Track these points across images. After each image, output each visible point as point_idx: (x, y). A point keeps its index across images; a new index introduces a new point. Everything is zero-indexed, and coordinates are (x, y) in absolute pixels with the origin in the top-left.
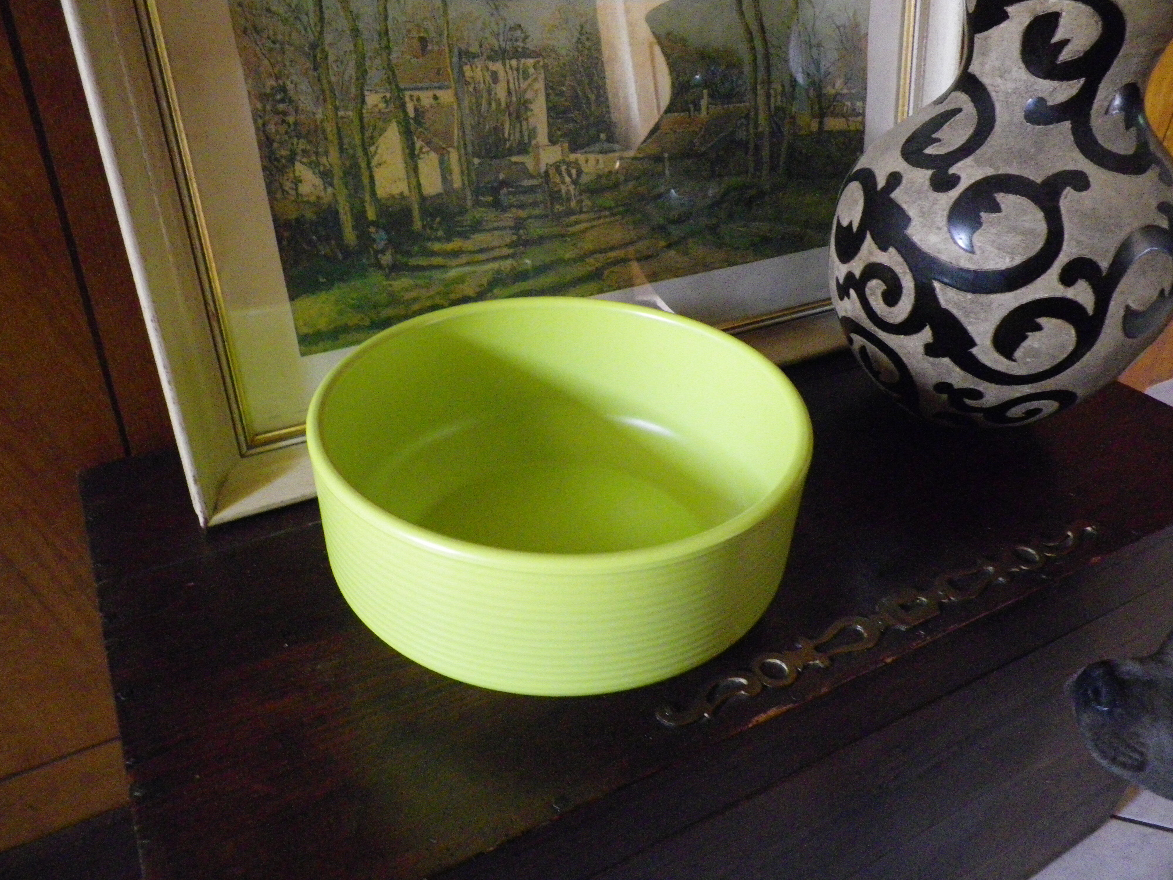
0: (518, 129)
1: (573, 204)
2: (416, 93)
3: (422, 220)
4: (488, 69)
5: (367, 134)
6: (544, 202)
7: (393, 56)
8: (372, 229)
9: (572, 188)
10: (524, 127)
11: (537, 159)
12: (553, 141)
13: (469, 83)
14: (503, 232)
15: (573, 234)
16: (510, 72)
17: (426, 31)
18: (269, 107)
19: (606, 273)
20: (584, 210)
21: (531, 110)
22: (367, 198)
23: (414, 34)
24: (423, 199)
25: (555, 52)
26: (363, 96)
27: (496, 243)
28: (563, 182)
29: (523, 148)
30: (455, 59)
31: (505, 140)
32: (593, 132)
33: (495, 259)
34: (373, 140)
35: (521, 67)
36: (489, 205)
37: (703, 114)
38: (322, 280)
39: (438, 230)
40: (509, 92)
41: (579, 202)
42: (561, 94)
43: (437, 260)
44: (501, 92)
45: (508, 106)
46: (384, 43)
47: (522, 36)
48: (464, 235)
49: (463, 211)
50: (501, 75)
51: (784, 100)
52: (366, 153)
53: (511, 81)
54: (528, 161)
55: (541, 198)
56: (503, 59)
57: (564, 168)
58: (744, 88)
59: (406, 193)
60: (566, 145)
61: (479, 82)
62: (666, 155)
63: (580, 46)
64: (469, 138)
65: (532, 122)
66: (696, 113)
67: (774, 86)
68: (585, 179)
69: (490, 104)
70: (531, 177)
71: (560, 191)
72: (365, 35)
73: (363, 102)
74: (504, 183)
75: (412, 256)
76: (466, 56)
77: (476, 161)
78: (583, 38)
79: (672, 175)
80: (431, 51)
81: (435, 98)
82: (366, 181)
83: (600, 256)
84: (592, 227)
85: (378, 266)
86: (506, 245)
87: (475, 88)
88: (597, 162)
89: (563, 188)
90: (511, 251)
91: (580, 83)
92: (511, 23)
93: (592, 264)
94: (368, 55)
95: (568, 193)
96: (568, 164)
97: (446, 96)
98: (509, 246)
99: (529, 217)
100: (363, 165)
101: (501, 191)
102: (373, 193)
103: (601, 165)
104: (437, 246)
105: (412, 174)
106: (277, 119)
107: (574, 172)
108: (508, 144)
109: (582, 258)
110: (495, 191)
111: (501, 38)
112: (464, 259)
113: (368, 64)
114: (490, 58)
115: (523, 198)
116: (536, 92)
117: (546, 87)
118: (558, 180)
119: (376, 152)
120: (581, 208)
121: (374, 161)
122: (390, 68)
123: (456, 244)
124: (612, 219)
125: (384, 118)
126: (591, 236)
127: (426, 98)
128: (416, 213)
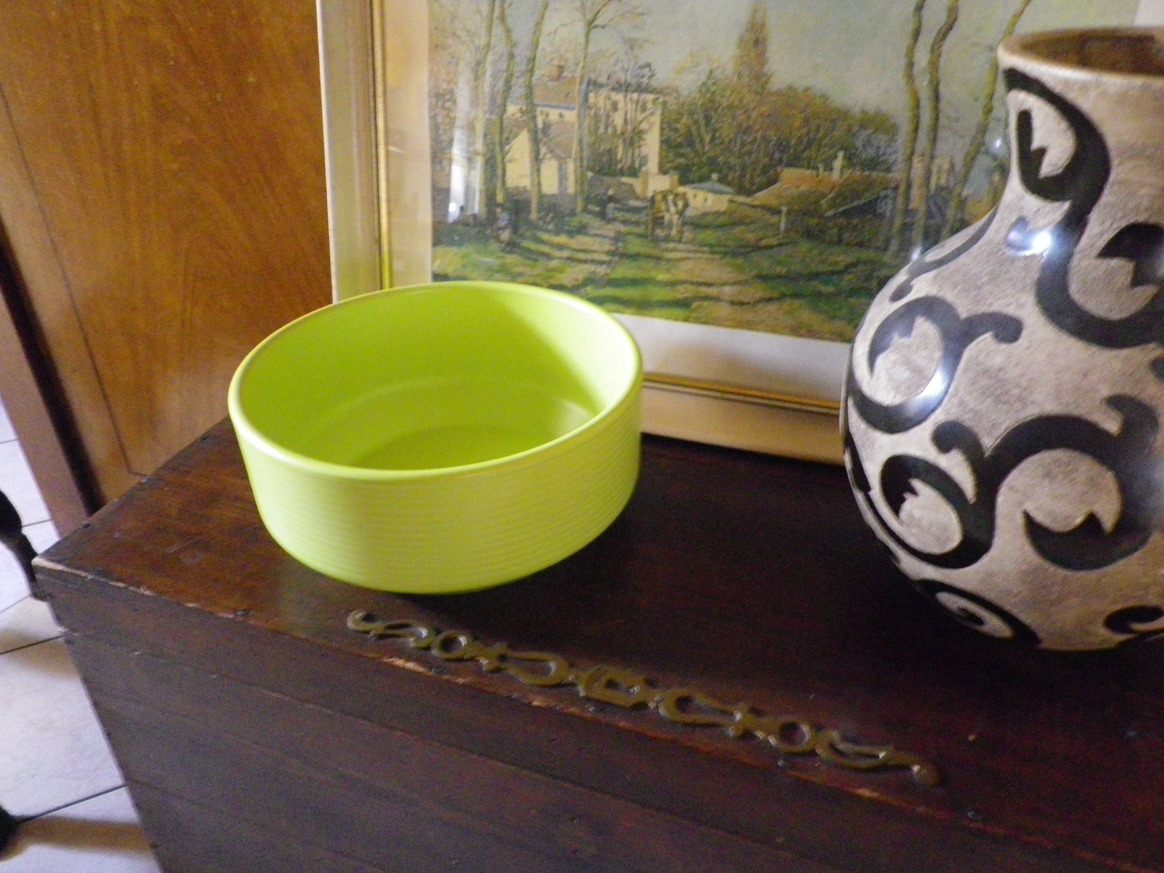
0: (630, 155)
1: (674, 232)
2: (546, 110)
3: (539, 212)
4: (610, 99)
5: (505, 135)
6: (646, 223)
7: (534, 78)
8: (499, 210)
9: (676, 217)
10: (637, 153)
11: (646, 185)
12: (663, 171)
13: (590, 108)
14: (603, 240)
15: (668, 260)
16: (629, 104)
17: (566, 61)
18: (440, 103)
19: (695, 305)
20: (684, 240)
21: (644, 140)
22: (499, 184)
23: (556, 62)
24: (542, 196)
25: (676, 91)
26: (505, 106)
27: (596, 247)
28: (668, 210)
29: (634, 172)
30: (584, 86)
31: (617, 162)
32: (705, 170)
33: (593, 261)
34: (508, 141)
35: (641, 100)
36: (596, 214)
37: (836, 175)
38: (456, 238)
39: (549, 224)
40: (626, 120)
41: (681, 232)
42: (676, 130)
43: (545, 249)
44: (618, 120)
45: (623, 134)
46: (530, 67)
47: (649, 74)
48: (571, 233)
49: (573, 213)
50: (621, 105)
51: (952, 179)
52: (502, 150)
53: (629, 112)
54: (637, 184)
55: (644, 220)
56: (626, 91)
57: (671, 198)
58: (893, 157)
59: (529, 187)
60: (676, 177)
61: (600, 108)
62: (784, 209)
63: (704, 89)
64: (586, 154)
65: (644, 150)
66: (826, 173)
67: (937, 161)
68: (690, 213)
69: (606, 128)
70: (637, 198)
71: (663, 218)
72: (518, 59)
73: (505, 110)
74: (611, 199)
75: (524, 239)
76: (594, 84)
77: (590, 174)
78: (710, 82)
79: (787, 230)
80: (565, 78)
81: (561, 116)
82: (499, 172)
83: (691, 288)
84: (688, 258)
85: (497, 239)
86: (603, 252)
87: (595, 113)
88: (706, 200)
89: (667, 217)
90: (607, 258)
91: (696, 122)
92: (641, 62)
93: (682, 292)
94: (516, 75)
95: (671, 221)
96: (677, 195)
97: (571, 116)
98: (608, 253)
99: (629, 234)
100: (499, 158)
101: (607, 206)
102: (504, 182)
103: (709, 203)
104: (546, 237)
105: (535, 174)
106: (444, 113)
107: (680, 204)
108: (619, 166)
109: (673, 284)
110: (603, 203)
111: (629, 74)
112: (566, 253)
113: (513, 82)
114: (613, 89)
115: (628, 216)
116: (652, 124)
117: (662, 122)
118: (663, 207)
119: (509, 151)
120: (681, 238)
121: (508, 157)
122: (530, 88)
123: (562, 239)
124: (711, 256)
125: (519, 126)
126: (688, 265)
127: (554, 115)
128: (534, 206)
